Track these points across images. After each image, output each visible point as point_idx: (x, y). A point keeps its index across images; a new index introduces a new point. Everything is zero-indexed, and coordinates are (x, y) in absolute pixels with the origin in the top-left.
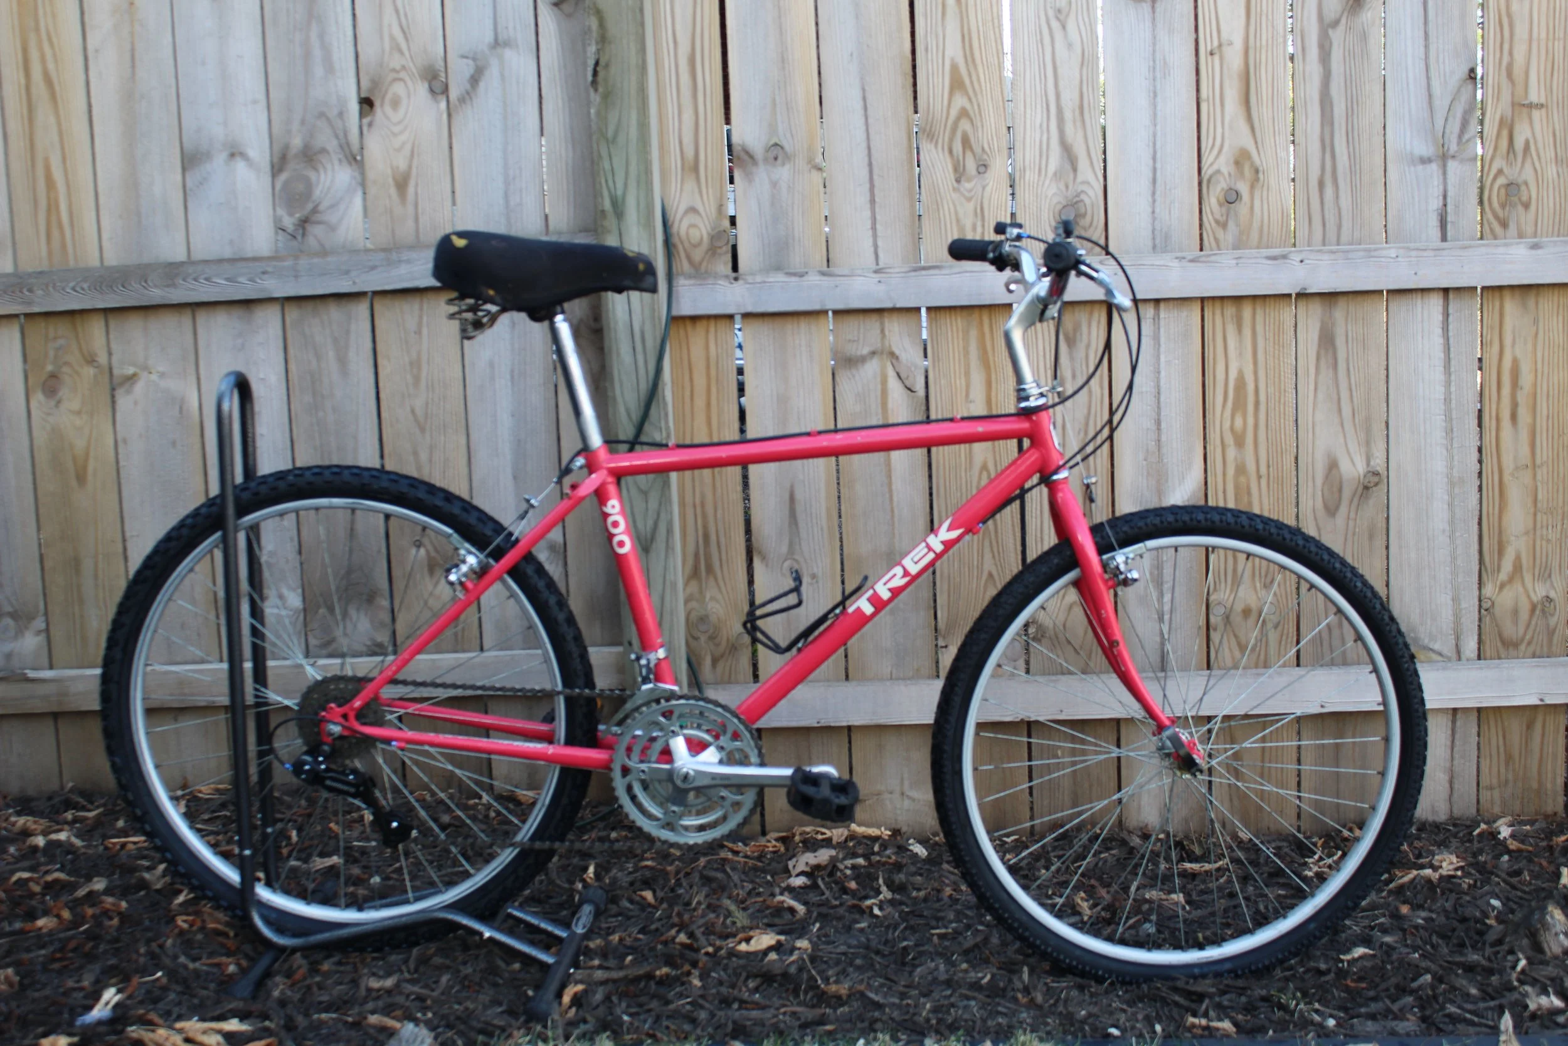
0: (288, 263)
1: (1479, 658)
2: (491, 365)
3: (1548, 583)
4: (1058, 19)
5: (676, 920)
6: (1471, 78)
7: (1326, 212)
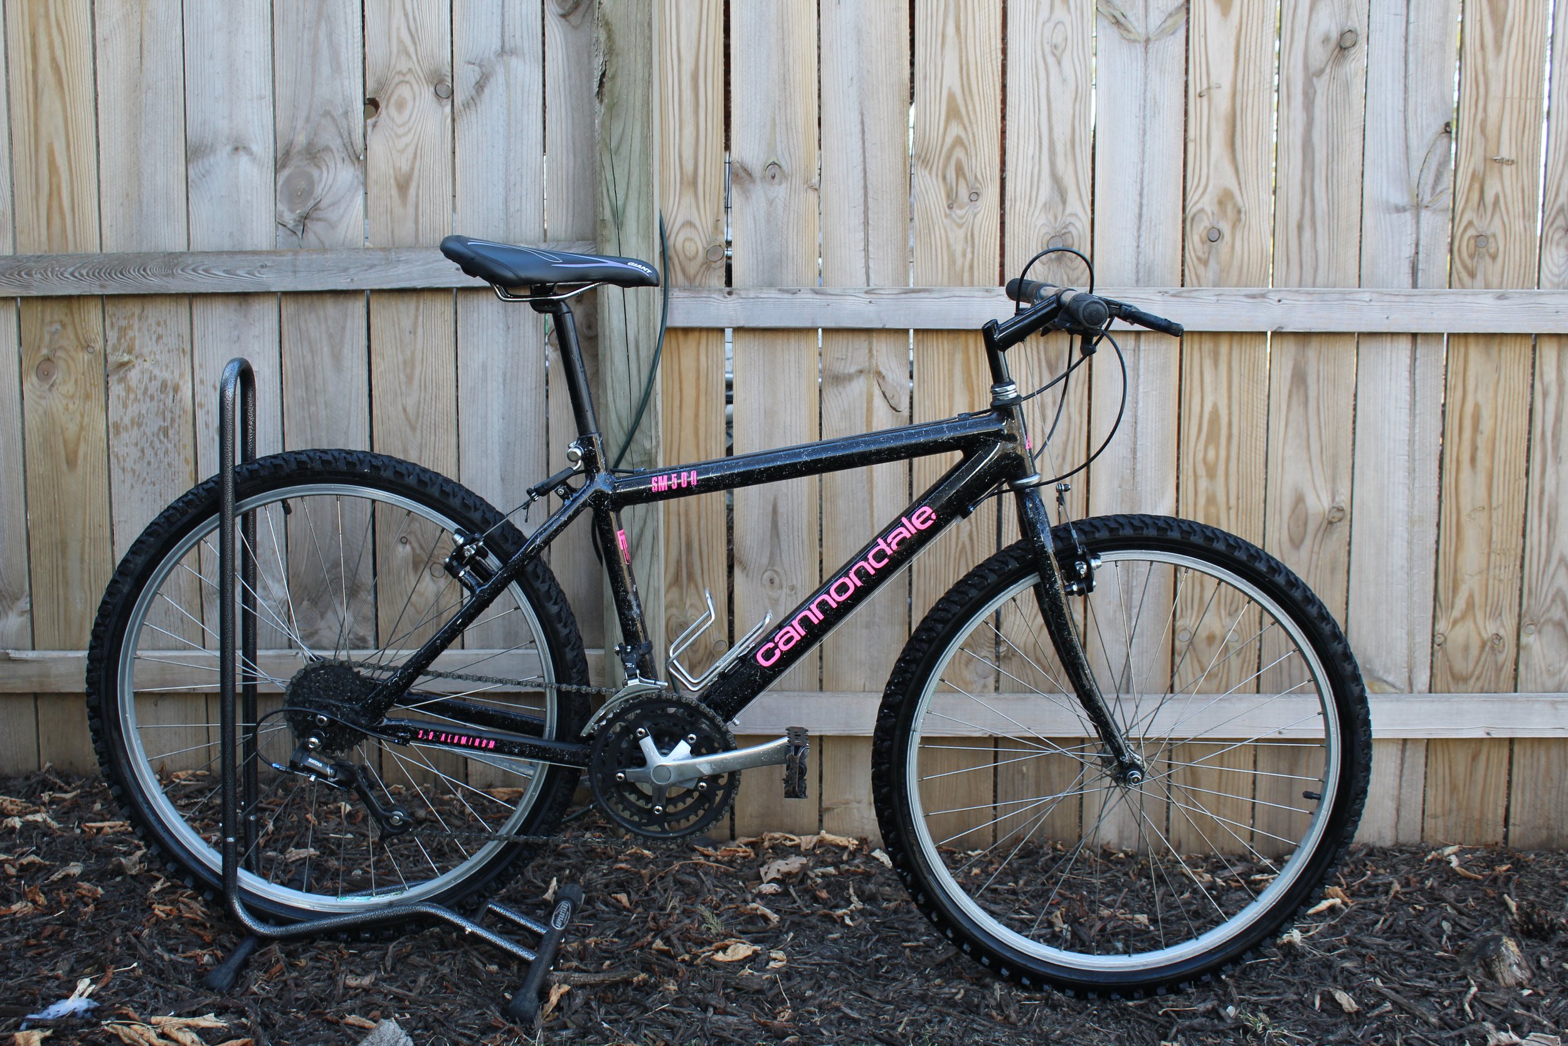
0: (289, 257)
1: (1430, 692)
2: (484, 367)
3: (1498, 622)
4: (1054, 55)
5: (651, 924)
6: (1446, 132)
7: (1304, 254)
